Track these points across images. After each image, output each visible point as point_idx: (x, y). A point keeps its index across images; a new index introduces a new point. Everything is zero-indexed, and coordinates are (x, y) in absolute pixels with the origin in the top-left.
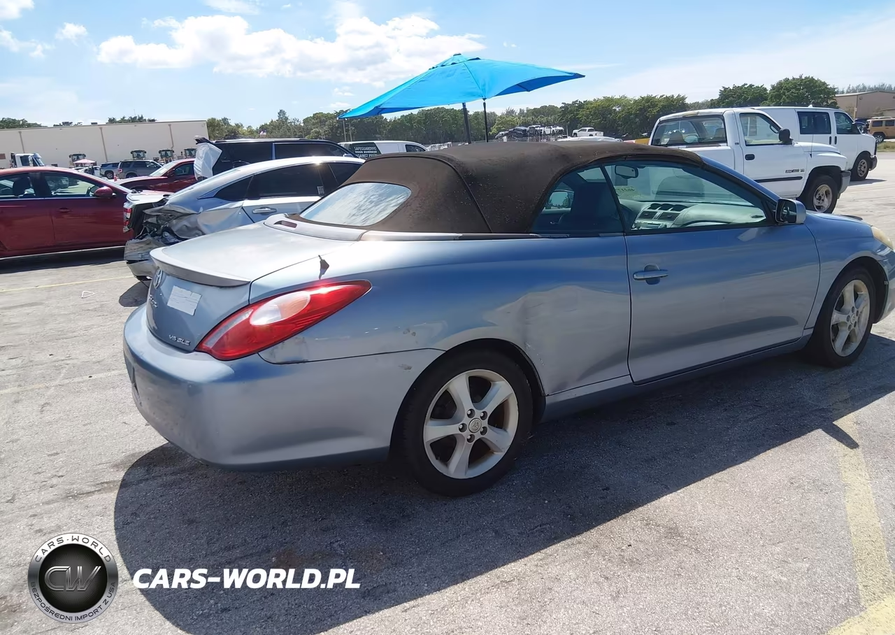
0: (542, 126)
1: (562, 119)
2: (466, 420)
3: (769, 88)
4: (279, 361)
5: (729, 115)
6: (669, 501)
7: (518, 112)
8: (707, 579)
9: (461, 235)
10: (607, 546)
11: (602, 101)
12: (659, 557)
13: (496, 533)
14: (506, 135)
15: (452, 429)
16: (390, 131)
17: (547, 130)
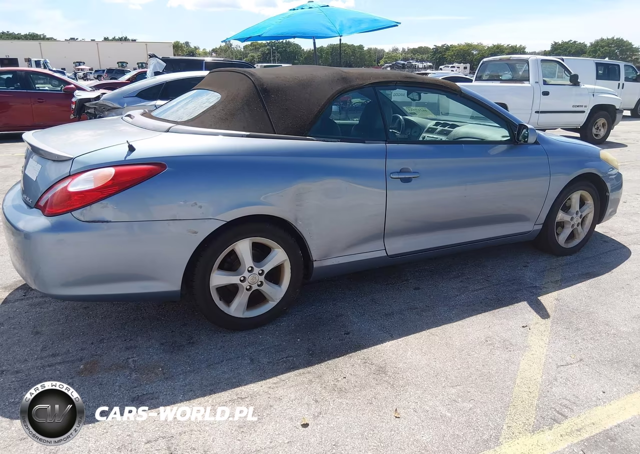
0: (417, 61)
1: (433, 57)
2: (246, 274)
3: (588, 45)
4: (88, 220)
5: (532, 60)
6: (389, 346)
7: (401, 50)
8: (390, 409)
9: (248, 133)
10: (329, 378)
11: (464, 46)
12: (363, 387)
13: (251, 361)
14: (390, 66)
15: (234, 279)
16: (306, 58)
17: (421, 65)
